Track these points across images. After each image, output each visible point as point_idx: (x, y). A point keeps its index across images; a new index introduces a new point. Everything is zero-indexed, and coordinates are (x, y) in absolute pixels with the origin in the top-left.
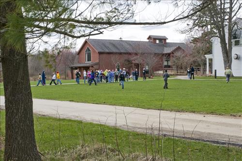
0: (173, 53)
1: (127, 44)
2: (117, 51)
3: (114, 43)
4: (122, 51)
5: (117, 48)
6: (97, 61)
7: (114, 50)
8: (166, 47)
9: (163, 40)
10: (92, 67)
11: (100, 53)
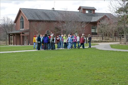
0: (99, 22)
1: (59, 13)
2: (48, 19)
3: (46, 12)
4: (52, 20)
5: (48, 17)
6: (28, 28)
7: (45, 18)
8: (94, 16)
9: (92, 10)
10: (23, 33)
11: (30, 21)
